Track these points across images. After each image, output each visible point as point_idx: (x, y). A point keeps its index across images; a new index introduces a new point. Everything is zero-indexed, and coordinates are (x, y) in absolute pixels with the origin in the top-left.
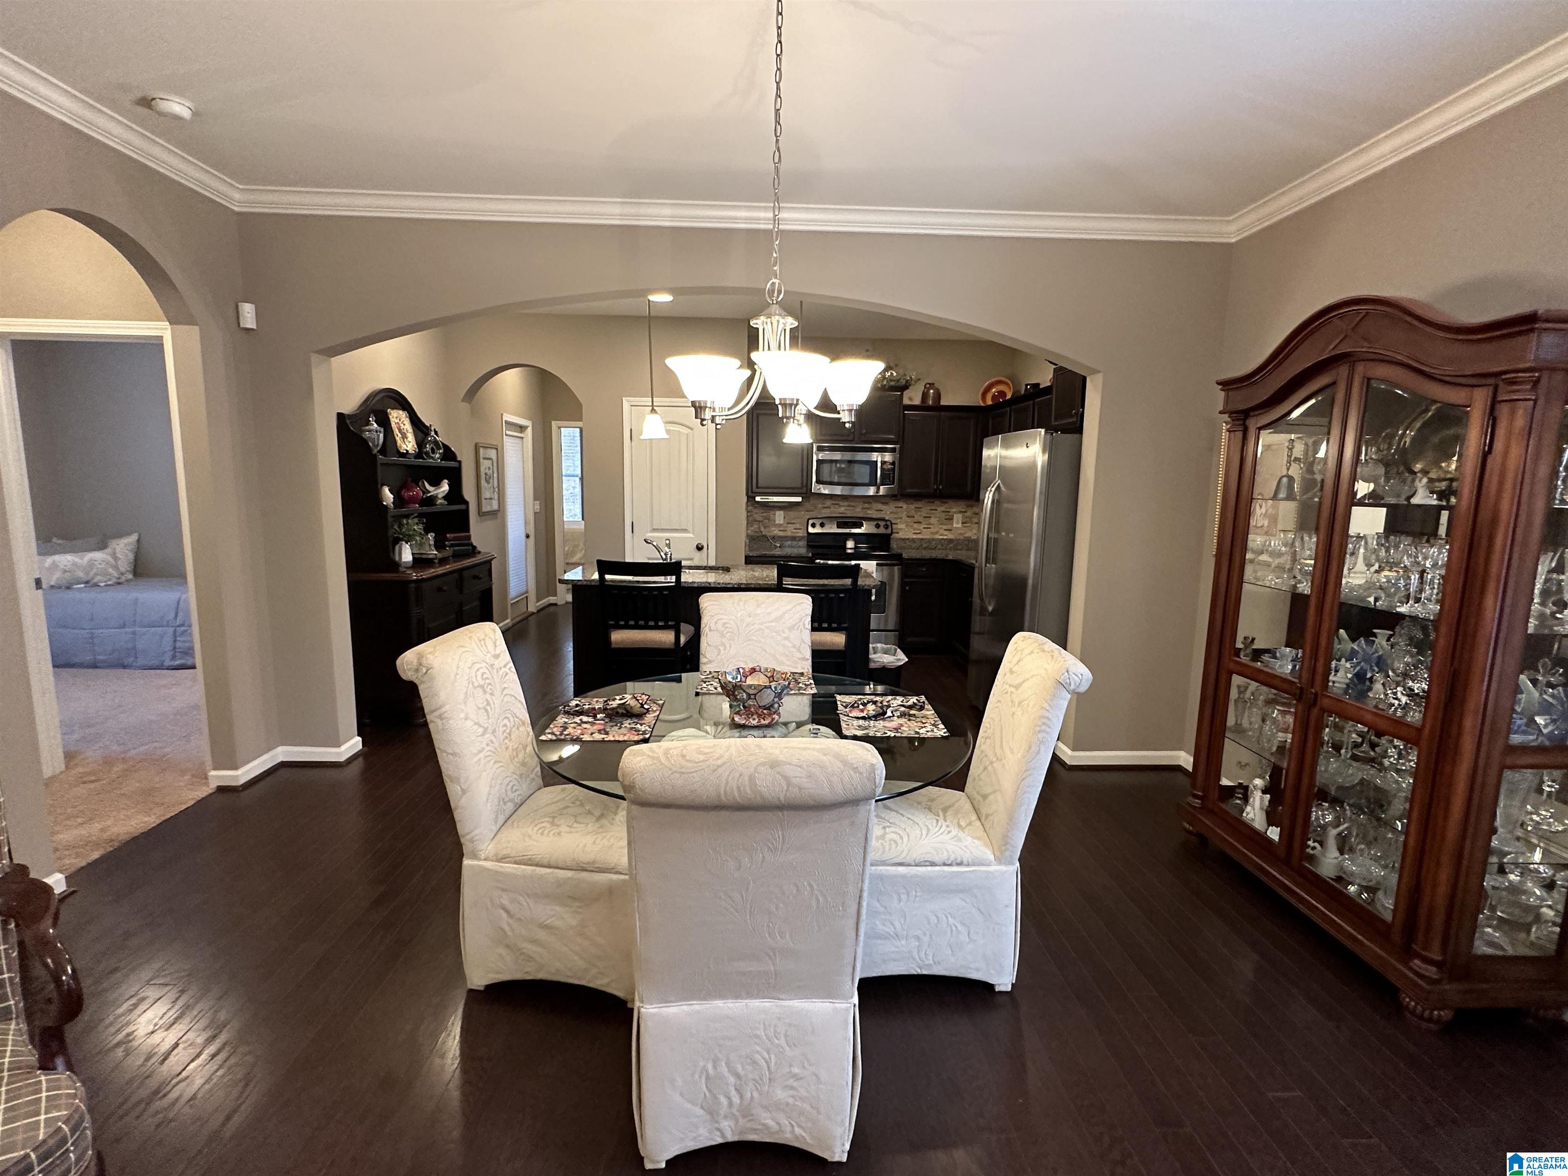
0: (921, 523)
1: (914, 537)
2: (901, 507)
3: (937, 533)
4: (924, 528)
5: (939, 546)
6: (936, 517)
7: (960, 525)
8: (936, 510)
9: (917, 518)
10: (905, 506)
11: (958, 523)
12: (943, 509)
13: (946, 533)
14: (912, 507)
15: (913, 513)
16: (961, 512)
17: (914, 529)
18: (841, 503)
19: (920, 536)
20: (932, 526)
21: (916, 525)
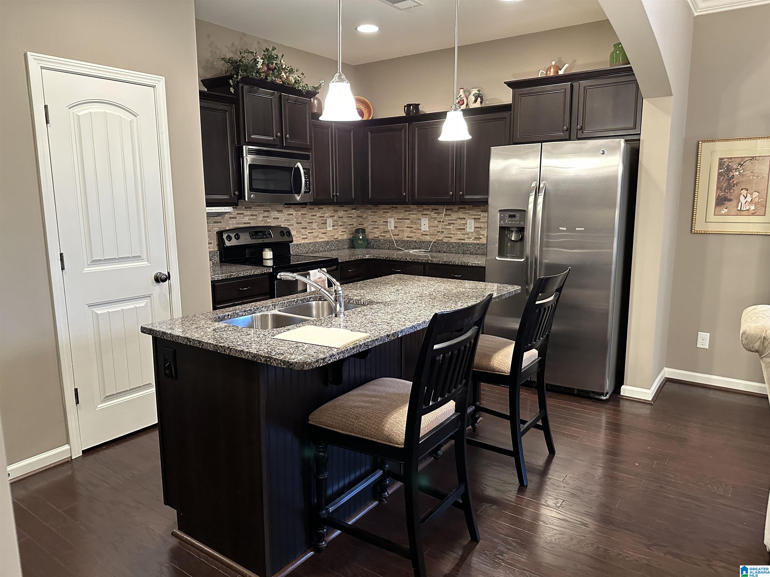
0: (306, 228)
1: (303, 241)
2: (292, 214)
3: (317, 237)
4: (309, 233)
5: (321, 249)
6: (316, 222)
7: (331, 229)
8: (315, 215)
9: (305, 224)
10: (294, 213)
11: (330, 227)
12: (319, 214)
13: (323, 236)
14: (300, 213)
15: (300, 220)
16: (331, 216)
17: (303, 235)
18: (245, 213)
19: (307, 241)
20: (314, 231)
21: (303, 231)
